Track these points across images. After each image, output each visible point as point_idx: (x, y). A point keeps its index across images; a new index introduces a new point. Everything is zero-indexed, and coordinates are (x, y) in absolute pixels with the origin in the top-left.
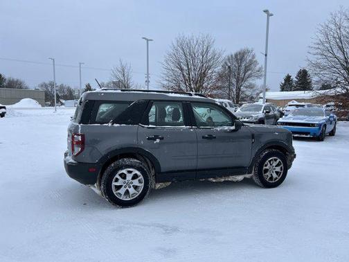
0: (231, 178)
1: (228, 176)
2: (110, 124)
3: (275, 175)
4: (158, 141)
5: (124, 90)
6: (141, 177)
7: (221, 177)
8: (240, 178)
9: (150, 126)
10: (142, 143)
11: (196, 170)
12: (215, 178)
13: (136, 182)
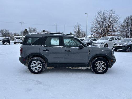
0: (79, 68)
1: (78, 67)
2: (31, 45)
3: (101, 69)
4: (47, 51)
5: (38, 33)
6: (41, 64)
7: (75, 67)
8: (85, 68)
9: (45, 46)
10: (41, 52)
11: (63, 63)
12: (72, 67)
13: (39, 66)
